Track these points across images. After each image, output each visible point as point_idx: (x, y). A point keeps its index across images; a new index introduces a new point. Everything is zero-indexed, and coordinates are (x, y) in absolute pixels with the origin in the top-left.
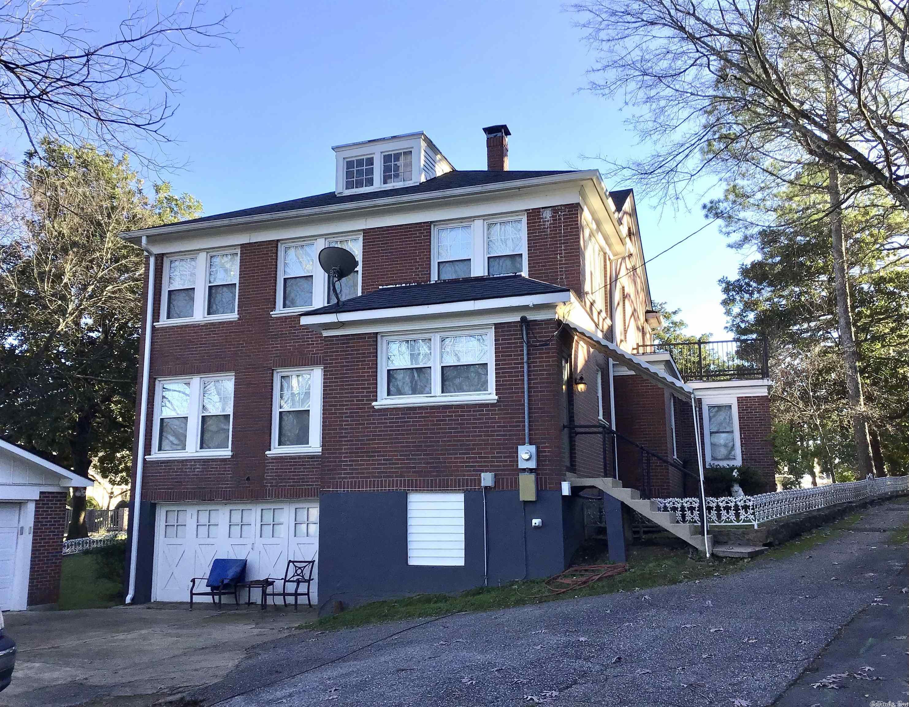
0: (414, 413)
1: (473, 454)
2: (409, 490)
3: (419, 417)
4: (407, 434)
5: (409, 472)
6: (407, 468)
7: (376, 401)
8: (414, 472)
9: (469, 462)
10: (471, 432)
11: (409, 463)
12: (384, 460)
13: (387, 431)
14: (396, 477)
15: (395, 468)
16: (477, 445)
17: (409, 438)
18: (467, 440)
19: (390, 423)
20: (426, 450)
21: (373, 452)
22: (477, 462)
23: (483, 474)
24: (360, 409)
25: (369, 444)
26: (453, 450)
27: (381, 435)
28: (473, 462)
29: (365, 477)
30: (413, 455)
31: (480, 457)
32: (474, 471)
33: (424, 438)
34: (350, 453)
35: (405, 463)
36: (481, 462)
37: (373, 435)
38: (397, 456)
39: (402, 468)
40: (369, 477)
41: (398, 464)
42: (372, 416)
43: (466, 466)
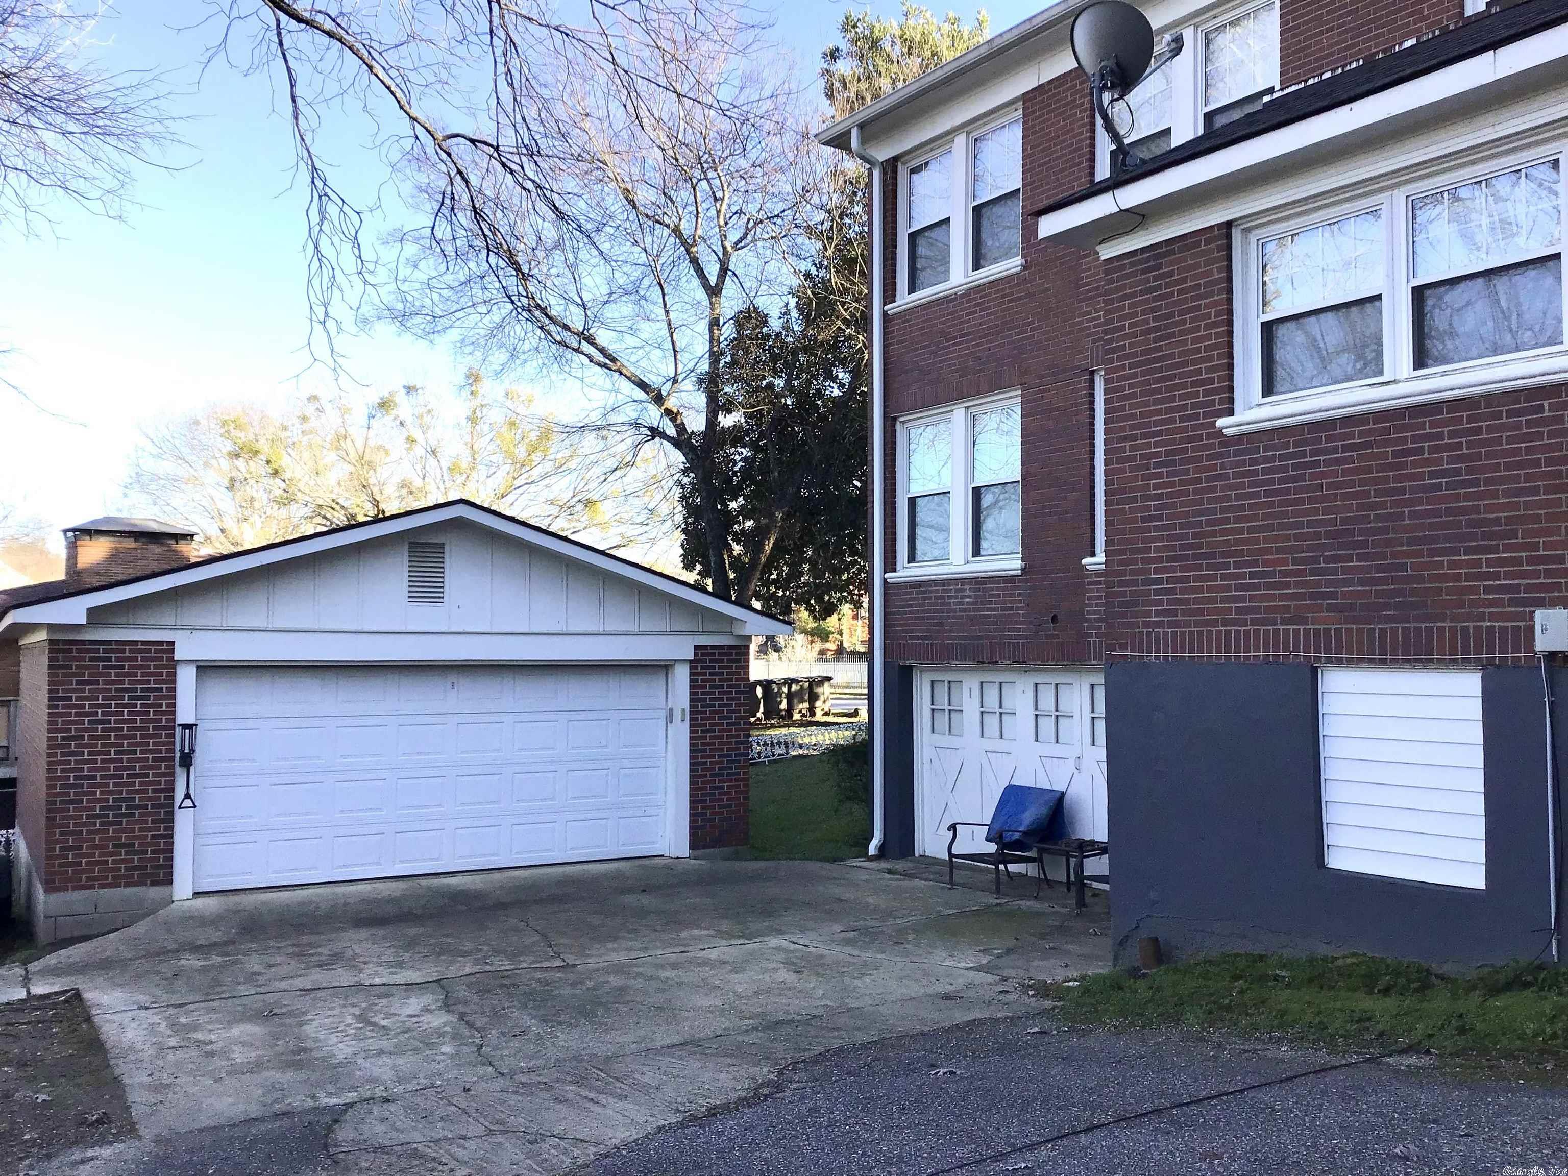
0: (1329, 439)
1: (1508, 548)
2: (1318, 659)
3: (1345, 448)
4: (1310, 500)
5: (1319, 608)
6: (1313, 597)
7: (1231, 413)
8: (1330, 609)
9: (1496, 576)
10: (1502, 480)
11: (1318, 584)
12: (1253, 575)
13: (1257, 495)
14: (1285, 622)
15: (1283, 597)
16: (1521, 520)
17: (1316, 511)
18: (1489, 508)
19: (1265, 471)
20: (1364, 544)
21: (1224, 555)
22: (1523, 575)
23: (1539, 614)
24: (1190, 439)
25: (1214, 534)
26: (1447, 539)
27: (1242, 508)
28: (1508, 575)
29: (1207, 623)
30: (1328, 560)
31: (1531, 560)
32: (1512, 602)
33: (1361, 507)
34: (1171, 559)
35: (1305, 584)
36: (1536, 574)
37: (1223, 510)
38: (1284, 562)
39: (1300, 596)
40: (1215, 623)
41: (1287, 585)
42: (1221, 456)
43: (1488, 590)
